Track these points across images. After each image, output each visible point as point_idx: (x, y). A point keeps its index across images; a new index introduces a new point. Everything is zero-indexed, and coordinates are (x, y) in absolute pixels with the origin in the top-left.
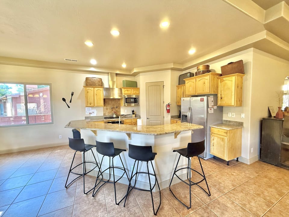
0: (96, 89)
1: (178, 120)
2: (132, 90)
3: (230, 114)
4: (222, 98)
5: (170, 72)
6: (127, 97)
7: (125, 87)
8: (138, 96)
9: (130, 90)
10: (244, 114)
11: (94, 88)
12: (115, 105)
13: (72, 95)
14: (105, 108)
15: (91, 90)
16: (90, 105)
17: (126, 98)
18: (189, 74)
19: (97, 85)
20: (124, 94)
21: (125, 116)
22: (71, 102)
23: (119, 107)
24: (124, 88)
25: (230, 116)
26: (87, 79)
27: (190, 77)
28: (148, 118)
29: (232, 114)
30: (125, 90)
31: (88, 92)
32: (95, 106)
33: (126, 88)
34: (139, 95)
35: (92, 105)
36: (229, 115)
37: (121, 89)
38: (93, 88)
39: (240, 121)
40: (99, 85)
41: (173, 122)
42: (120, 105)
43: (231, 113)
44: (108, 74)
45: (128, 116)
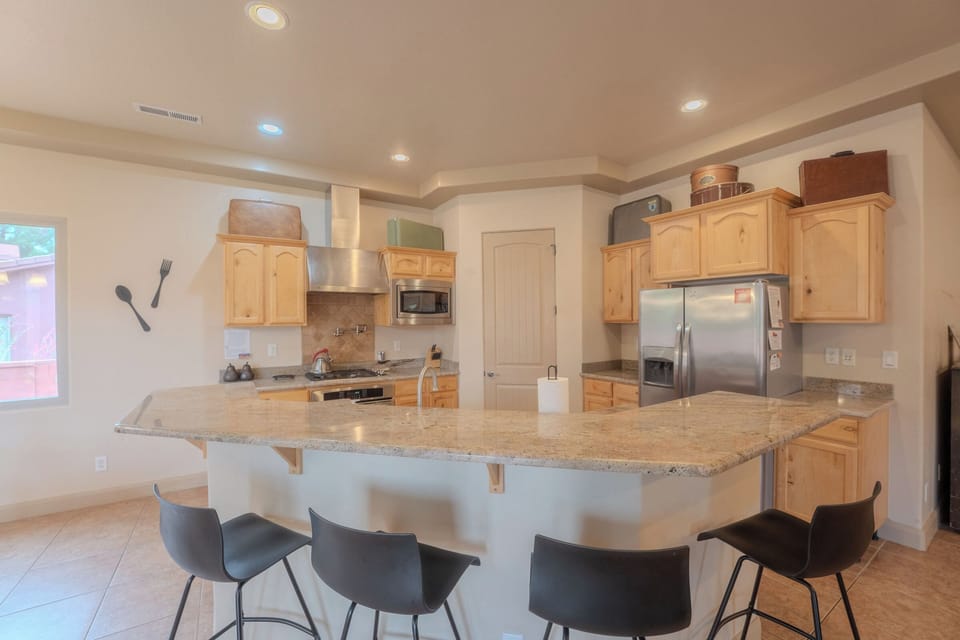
0: (276, 249)
1: (617, 379)
2: (428, 260)
3: (832, 353)
4: (809, 291)
5: (581, 191)
6: (404, 289)
7: (399, 247)
8: (451, 283)
9: (419, 258)
10: (896, 353)
11: (266, 243)
12: (350, 321)
13: (164, 272)
14: (311, 331)
15: (251, 252)
16: (245, 320)
17: (402, 293)
18: (654, 203)
19: (279, 232)
20: (395, 277)
21: (394, 365)
22: (155, 304)
23: (368, 328)
24: (395, 251)
25: (836, 360)
26: (235, 205)
27: (660, 213)
28: (491, 375)
29: (841, 354)
30: (401, 257)
31: (237, 263)
32: (267, 324)
33: (402, 251)
34: (451, 280)
35: (254, 319)
36: (828, 356)
37: (381, 256)
38: (260, 246)
39: (878, 381)
40: (288, 235)
41: (595, 388)
42: (373, 320)
43: (837, 351)
44: (328, 191)
45: (405, 366)
